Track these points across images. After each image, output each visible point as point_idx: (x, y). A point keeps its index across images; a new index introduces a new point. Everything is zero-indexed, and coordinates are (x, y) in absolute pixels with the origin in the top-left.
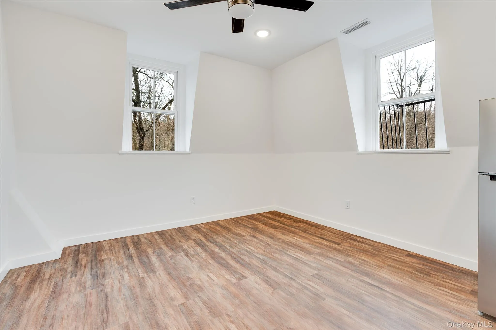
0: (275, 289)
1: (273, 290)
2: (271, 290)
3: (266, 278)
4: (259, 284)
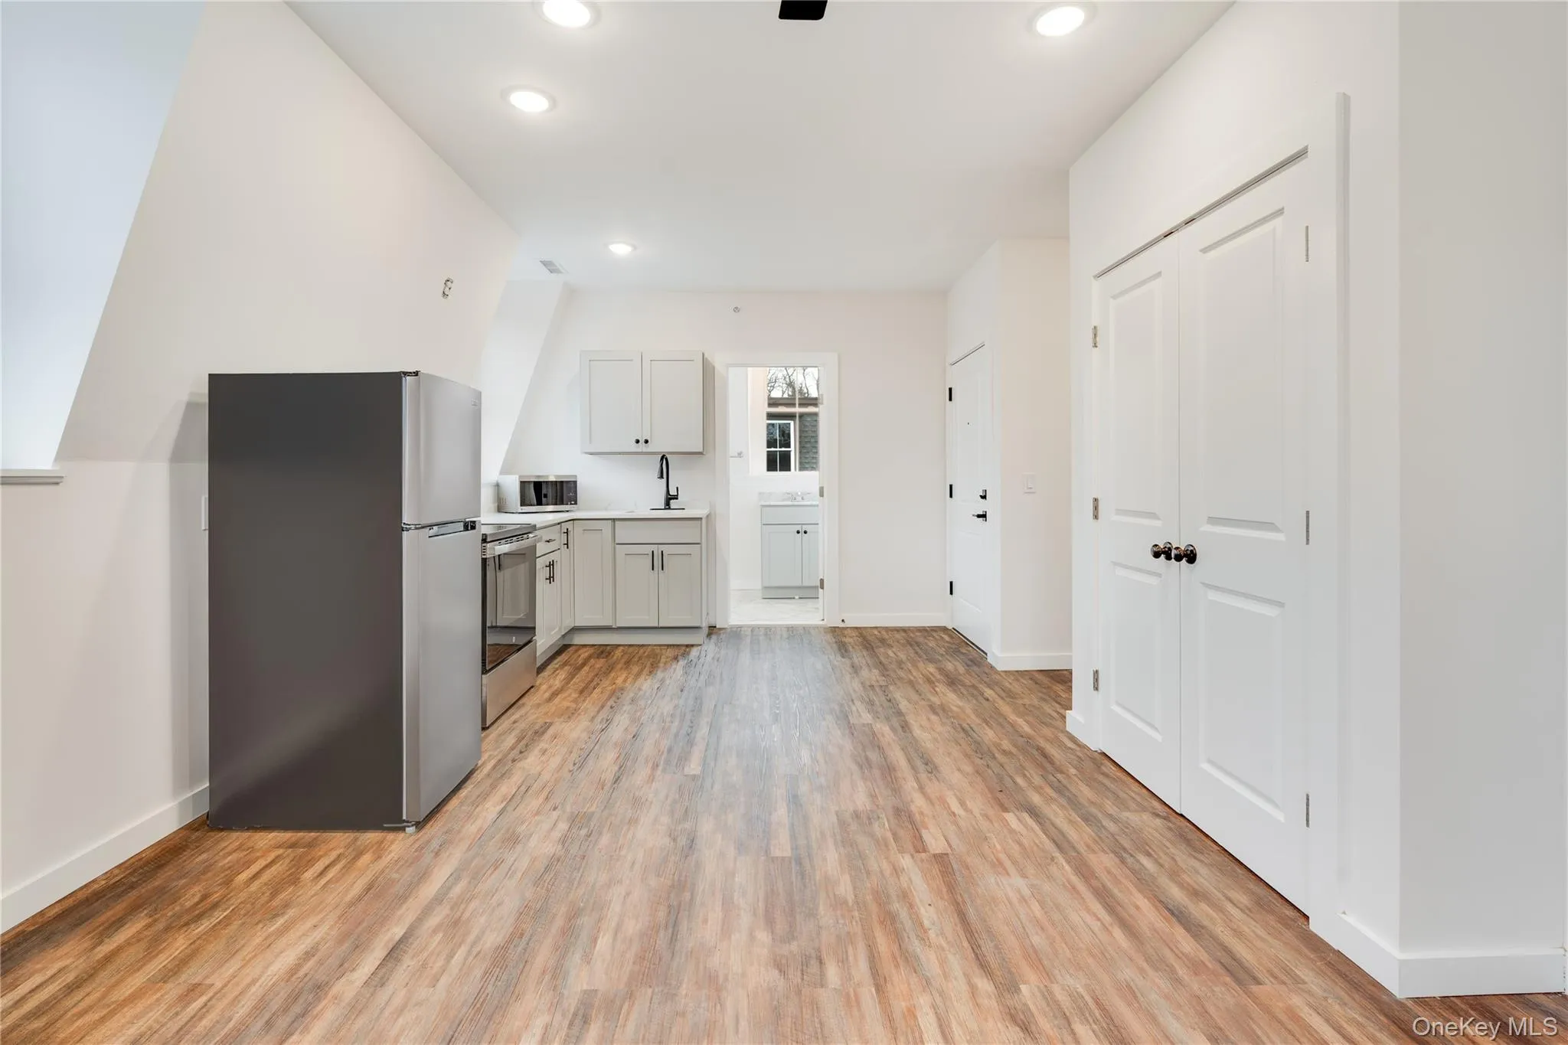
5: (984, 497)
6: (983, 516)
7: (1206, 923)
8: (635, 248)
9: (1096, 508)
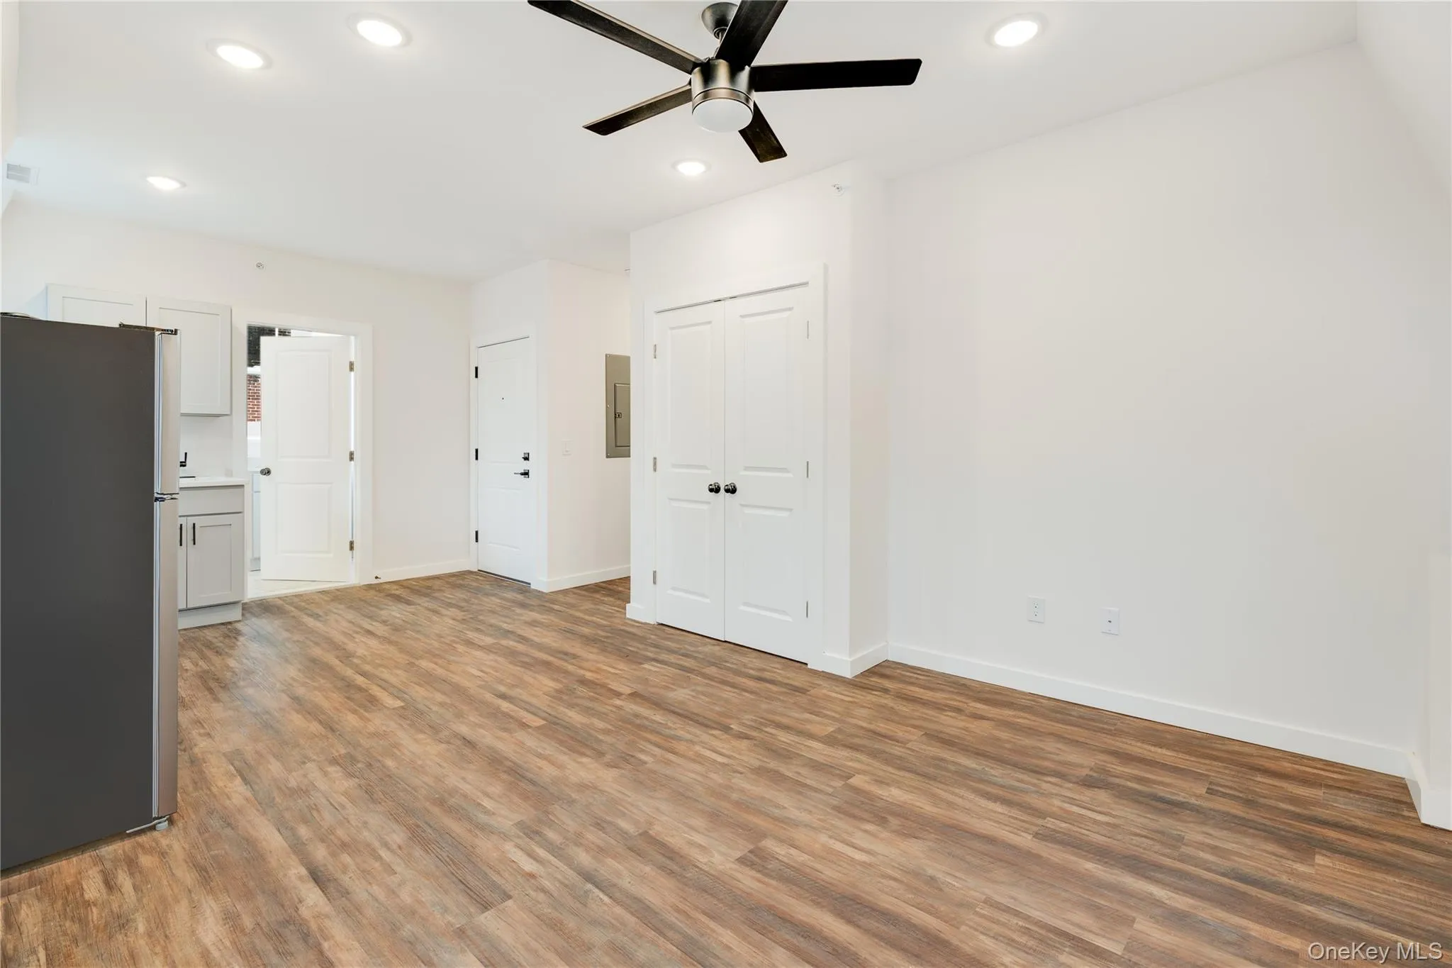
0: (645, 834)
1: (651, 832)
2: (656, 830)
3: (675, 868)
4: (691, 843)
5: (526, 459)
6: (526, 474)
7: (774, 679)
8: (184, 185)
9: (655, 464)
